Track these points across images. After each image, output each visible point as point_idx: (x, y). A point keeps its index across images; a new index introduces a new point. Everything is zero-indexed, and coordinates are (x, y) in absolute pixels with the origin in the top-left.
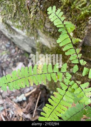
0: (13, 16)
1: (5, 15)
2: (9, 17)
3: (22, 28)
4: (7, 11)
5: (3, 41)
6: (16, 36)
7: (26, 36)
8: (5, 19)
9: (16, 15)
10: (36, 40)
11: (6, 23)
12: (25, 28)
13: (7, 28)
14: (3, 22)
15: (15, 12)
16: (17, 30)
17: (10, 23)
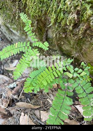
0: (11, 21)
1: (5, 20)
2: (9, 21)
3: (16, 30)
4: (7, 18)
5: (5, 43)
6: (14, 37)
7: (19, 36)
8: (5, 23)
9: (13, 20)
10: (26, 39)
11: (6, 26)
12: (18, 30)
13: (7, 30)
14: (4, 25)
15: (12, 18)
16: (14, 31)
17: (9, 25)
